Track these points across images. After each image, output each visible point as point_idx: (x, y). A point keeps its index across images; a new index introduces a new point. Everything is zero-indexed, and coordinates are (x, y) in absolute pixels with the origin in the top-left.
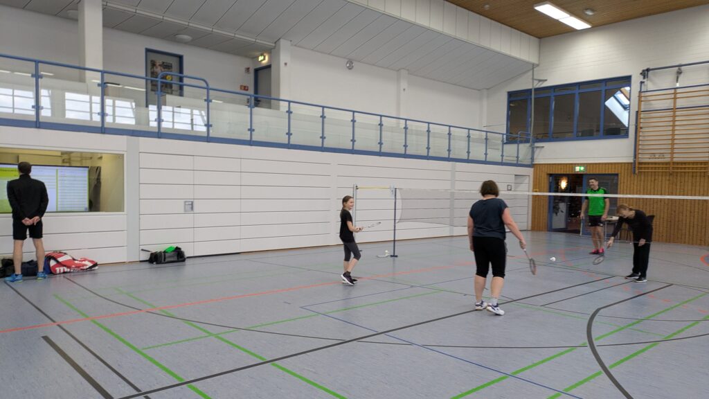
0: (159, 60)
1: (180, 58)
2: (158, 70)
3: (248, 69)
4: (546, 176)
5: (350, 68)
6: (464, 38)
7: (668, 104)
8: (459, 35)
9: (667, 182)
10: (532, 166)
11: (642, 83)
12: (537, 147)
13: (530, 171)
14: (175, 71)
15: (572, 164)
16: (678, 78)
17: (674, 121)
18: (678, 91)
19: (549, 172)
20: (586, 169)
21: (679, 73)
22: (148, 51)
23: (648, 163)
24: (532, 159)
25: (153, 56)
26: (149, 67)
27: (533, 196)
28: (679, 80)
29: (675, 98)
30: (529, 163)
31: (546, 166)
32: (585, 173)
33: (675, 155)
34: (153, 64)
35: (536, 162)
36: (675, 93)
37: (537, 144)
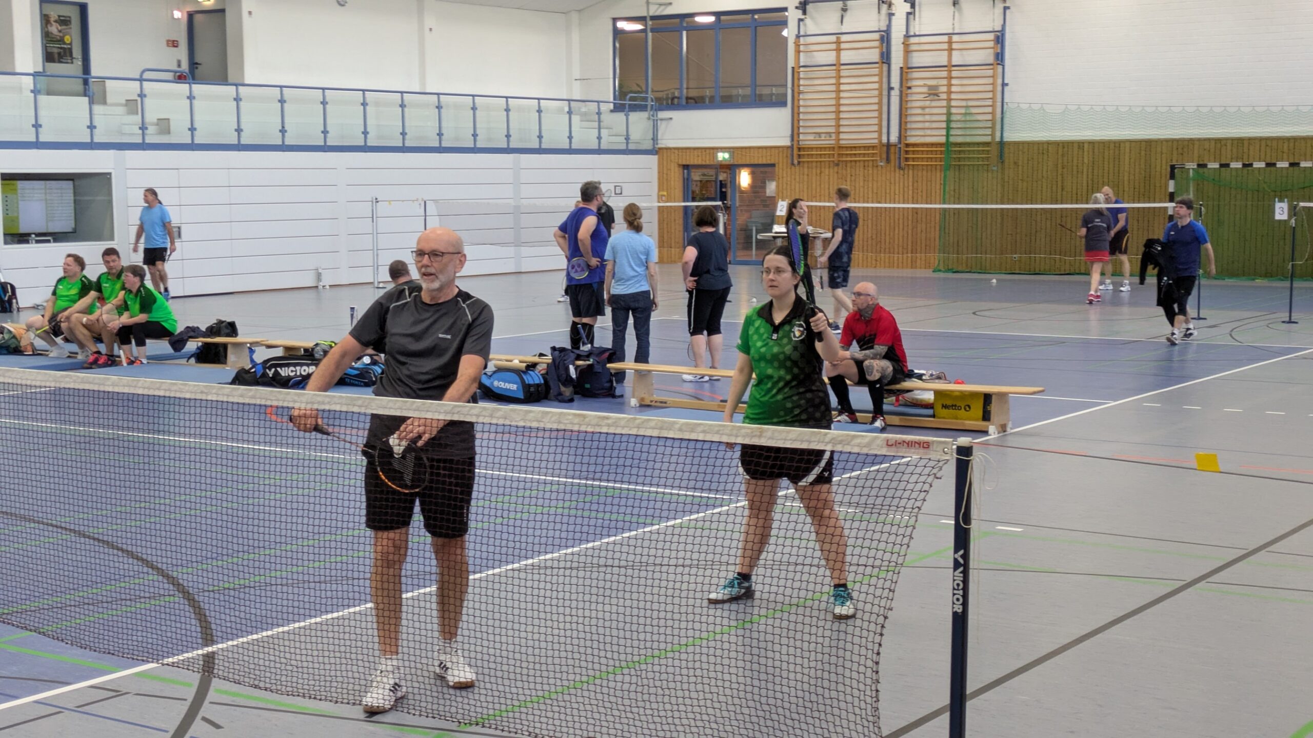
4: (677, 169)
7: (831, 57)
9: (836, 175)
10: (654, 151)
11: (800, 20)
12: (663, 119)
13: (651, 162)
14: (78, 28)
15: (713, 148)
16: (842, 17)
17: (839, 84)
18: (844, 38)
19: (680, 163)
20: (732, 156)
21: (845, 10)
23: (812, 148)
24: (655, 139)
27: (659, 207)
28: (845, 20)
29: (838, 50)
30: (650, 147)
31: (676, 151)
32: (732, 162)
33: (842, 136)
35: (662, 143)
36: (838, 42)
37: (663, 115)
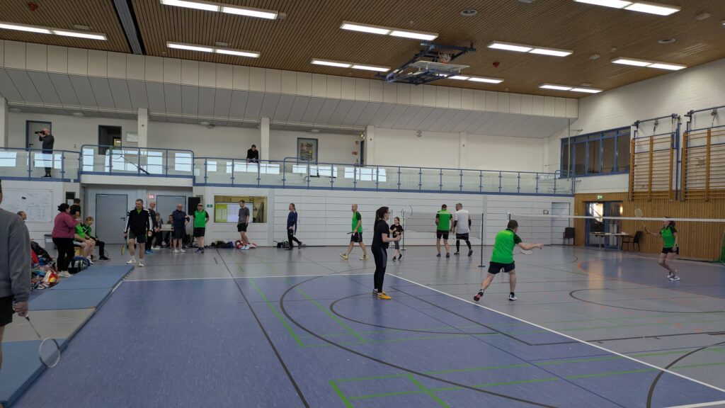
0: (305, 142)
1: (317, 140)
2: (305, 148)
3: (357, 142)
5: (419, 136)
6: (495, 110)
7: (648, 148)
8: (489, 109)
9: (650, 207)
10: (573, 195)
11: (635, 131)
12: (577, 181)
13: (572, 200)
14: (314, 147)
15: (596, 194)
16: (655, 128)
17: (652, 161)
18: (655, 138)
19: (583, 200)
20: (604, 197)
21: (656, 124)
22: (298, 138)
23: (639, 192)
24: (573, 190)
25: (302, 141)
26: (300, 146)
27: (575, 219)
29: (652, 144)
30: (571, 194)
31: (582, 195)
32: (603, 200)
33: (653, 187)
34: (302, 146)
35: (577, 192)
36: (652, 140)
37: (577, 179)
